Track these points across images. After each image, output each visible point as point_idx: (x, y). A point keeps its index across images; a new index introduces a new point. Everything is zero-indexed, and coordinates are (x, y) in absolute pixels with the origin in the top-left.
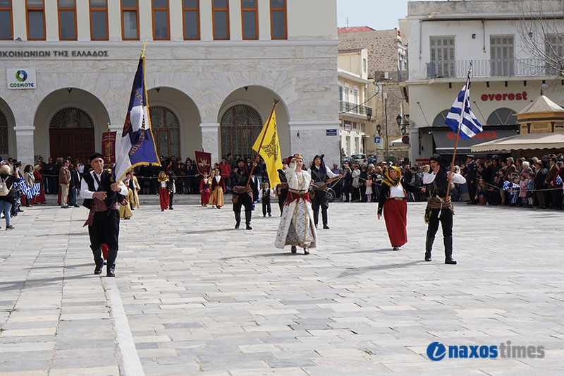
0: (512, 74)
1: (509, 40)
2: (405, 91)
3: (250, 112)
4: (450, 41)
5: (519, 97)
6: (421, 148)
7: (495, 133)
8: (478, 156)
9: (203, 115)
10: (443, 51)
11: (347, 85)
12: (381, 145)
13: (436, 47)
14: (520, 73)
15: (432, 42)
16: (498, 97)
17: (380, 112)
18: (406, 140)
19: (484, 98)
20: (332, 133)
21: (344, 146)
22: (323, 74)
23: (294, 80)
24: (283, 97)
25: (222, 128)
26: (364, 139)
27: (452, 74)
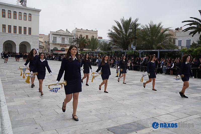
0: (64, 43)
1: (64, 38)
2: (49, 44)
3: (25, 45)
4: (56, 37)
5: (65, 46)
6: (51, 53)
7: (62, 51)
8: (59, 54)
9: (16, 45)
10: (55, 39)
11: (40, 43)
12: (45, 52)
13: (54, 38)
14: (66, 43)
15: (53, 37)
16: (62, 46)
17: (45, 47)
18: (49, 51)
19: (60, 46)
20: (38, 49)
21: (39, 51)
22: (37, 40)
23: (32, 41)
24: (30, 43)
25: (20, 48)
26: (43, 51)
27: (56, 42)
